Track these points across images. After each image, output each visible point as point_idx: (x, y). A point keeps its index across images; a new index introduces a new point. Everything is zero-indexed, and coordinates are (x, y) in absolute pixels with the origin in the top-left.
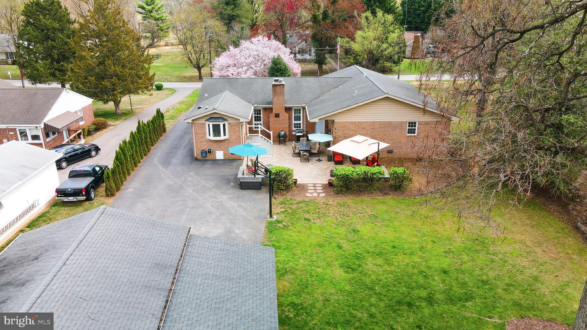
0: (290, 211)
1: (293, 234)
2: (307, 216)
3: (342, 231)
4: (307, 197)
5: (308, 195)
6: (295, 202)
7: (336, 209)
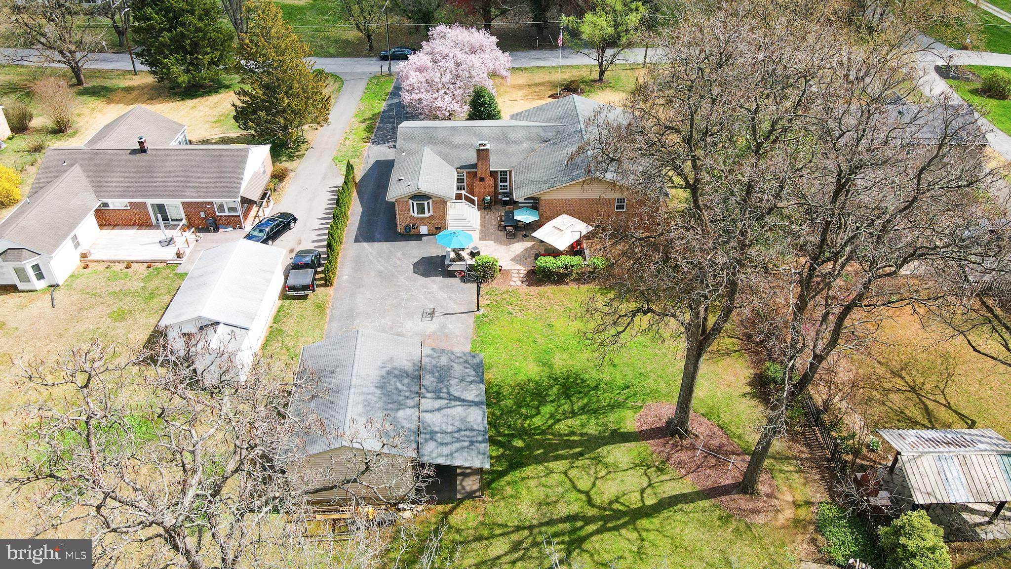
0: (495, 303)
1: (497, 329)
2: (510, 309)
3: (539, 325)
4: (511, 286)
5: (512, 283)
6: (500, 292)
7: (536, 300)
